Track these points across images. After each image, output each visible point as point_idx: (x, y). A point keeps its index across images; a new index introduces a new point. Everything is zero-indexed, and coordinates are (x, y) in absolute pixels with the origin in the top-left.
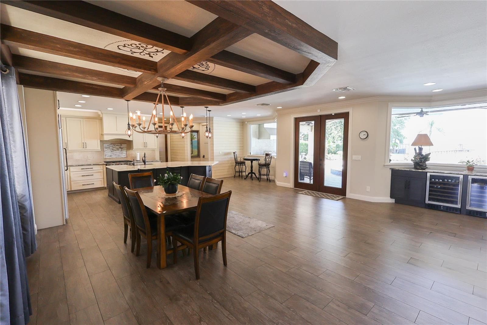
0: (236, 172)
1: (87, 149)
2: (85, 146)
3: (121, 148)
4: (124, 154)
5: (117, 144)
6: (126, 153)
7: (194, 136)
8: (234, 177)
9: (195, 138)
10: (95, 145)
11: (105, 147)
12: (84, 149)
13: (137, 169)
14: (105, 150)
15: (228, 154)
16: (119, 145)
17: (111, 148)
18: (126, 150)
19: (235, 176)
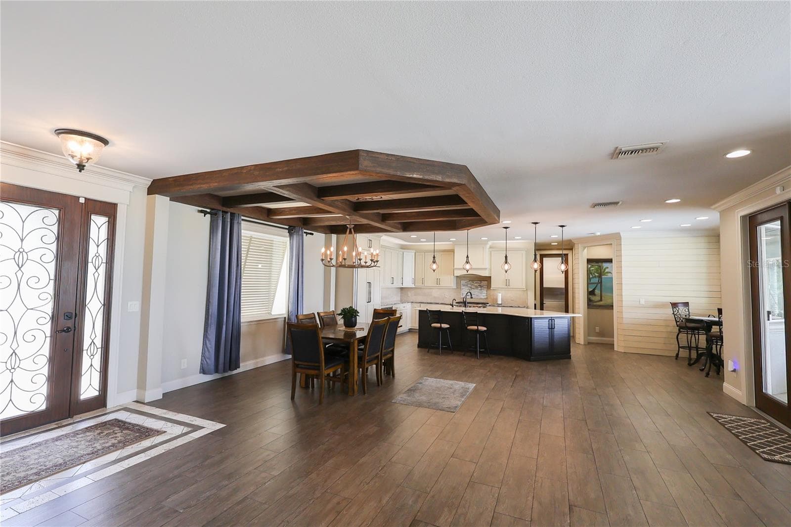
0: (679, 347)
1: (440, 286)
2: (438, 283)
3: (481, 286)
4: (484, 295)
5: (476, 282)
6: (486, 292)
7: (605, 269)
8: (676, 359)
9: (608, 272)
10: (449, 282)
11: (463, 285)
12: (438, 286)
13: (461, 311)
14: (462, 287)
15: (661, 306)
16: (479, 282)
17: (469, 285)
18: (486, 289)
19: (677, 355)
